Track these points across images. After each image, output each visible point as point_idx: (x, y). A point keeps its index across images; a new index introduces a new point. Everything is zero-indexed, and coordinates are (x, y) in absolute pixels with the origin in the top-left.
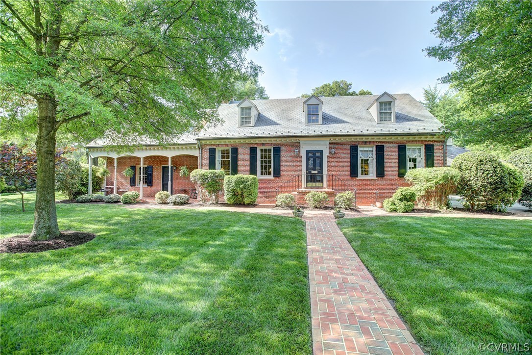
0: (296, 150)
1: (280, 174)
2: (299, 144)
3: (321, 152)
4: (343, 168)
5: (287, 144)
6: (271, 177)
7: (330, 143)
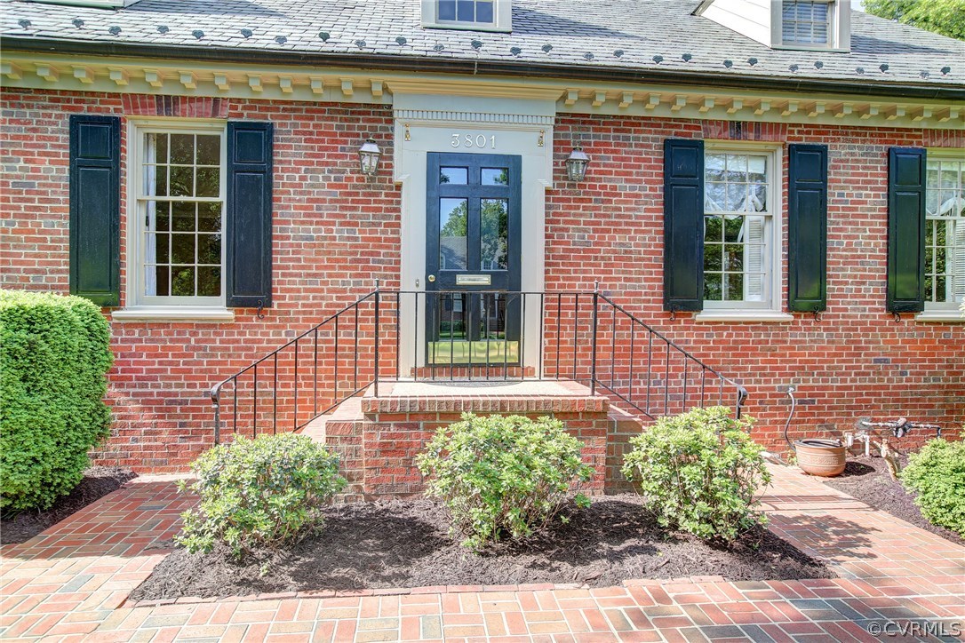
0: (367, 147)
1: (270, 290)
2: (386, 113)
3: (511, 167)
4: (625, 258)
5: (314, 109)
6: (215, 308)
7: (563, 120)
